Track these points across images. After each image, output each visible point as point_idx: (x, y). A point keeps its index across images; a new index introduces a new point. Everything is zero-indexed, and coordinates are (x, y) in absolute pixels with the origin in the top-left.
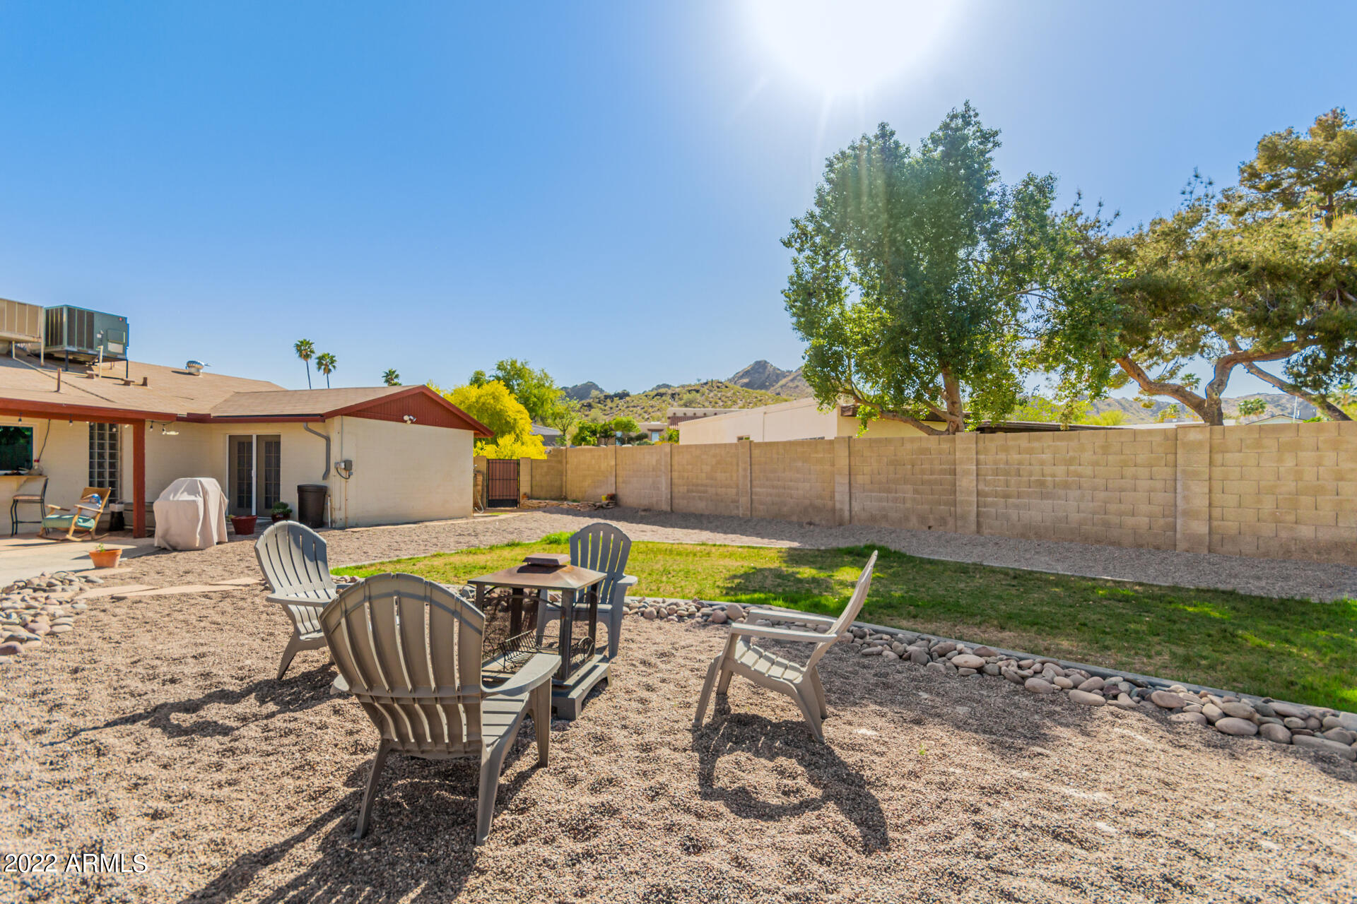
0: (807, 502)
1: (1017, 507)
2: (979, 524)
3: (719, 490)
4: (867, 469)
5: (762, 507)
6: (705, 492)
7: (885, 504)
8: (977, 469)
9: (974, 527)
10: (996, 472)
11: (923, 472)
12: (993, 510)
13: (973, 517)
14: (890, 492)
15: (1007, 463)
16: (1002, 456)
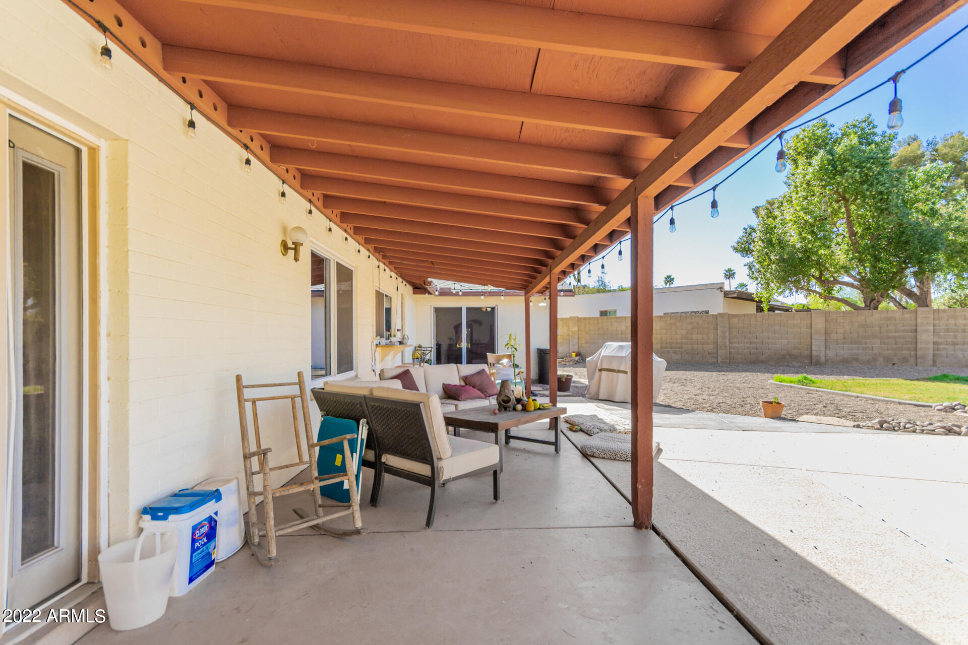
0: (785, 352)
1: (962, 350)
2: (934, 361)
3: (695, 346)
4: (840, 330)
5: (739, 356)
6: (681, 348)
7: (856, 351)
8: (934, 329)
9: (931, 363)
10: (948, 330)
11: (888, 331)
12: (944, 352)
13: (930, 357)
14: (861, 344)
15: (955, 325)
16: (952, 321)
